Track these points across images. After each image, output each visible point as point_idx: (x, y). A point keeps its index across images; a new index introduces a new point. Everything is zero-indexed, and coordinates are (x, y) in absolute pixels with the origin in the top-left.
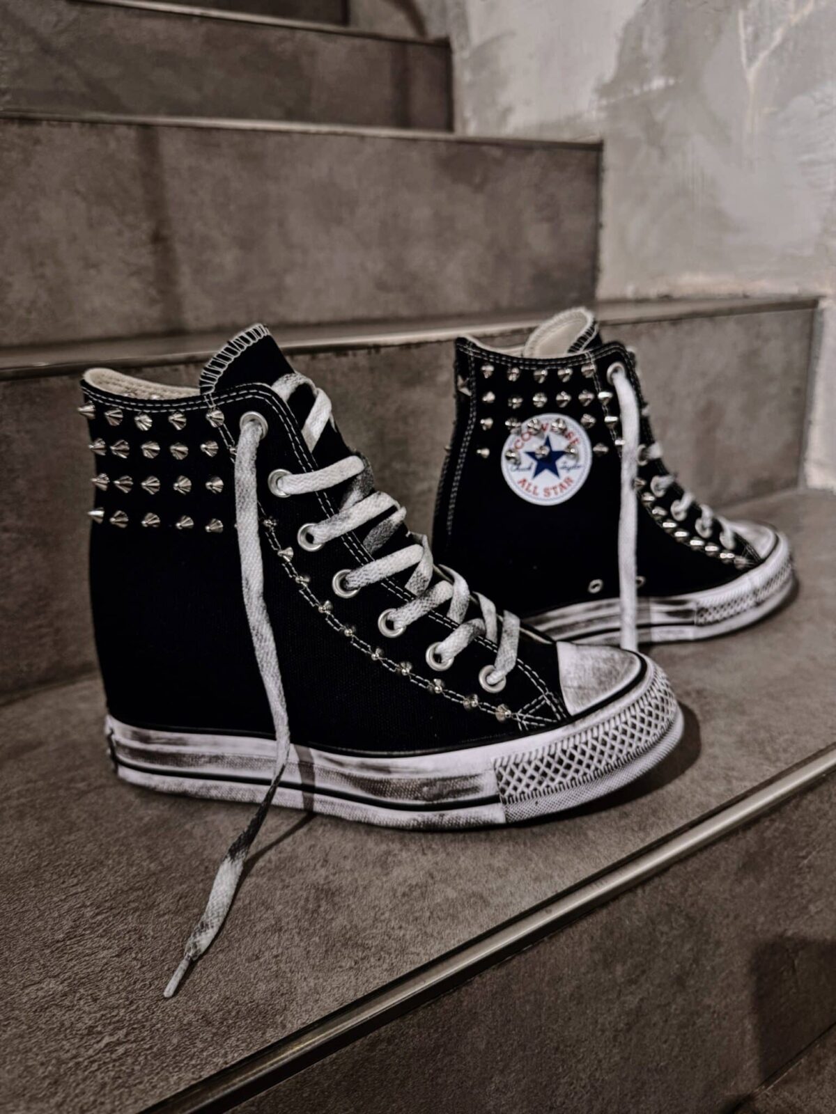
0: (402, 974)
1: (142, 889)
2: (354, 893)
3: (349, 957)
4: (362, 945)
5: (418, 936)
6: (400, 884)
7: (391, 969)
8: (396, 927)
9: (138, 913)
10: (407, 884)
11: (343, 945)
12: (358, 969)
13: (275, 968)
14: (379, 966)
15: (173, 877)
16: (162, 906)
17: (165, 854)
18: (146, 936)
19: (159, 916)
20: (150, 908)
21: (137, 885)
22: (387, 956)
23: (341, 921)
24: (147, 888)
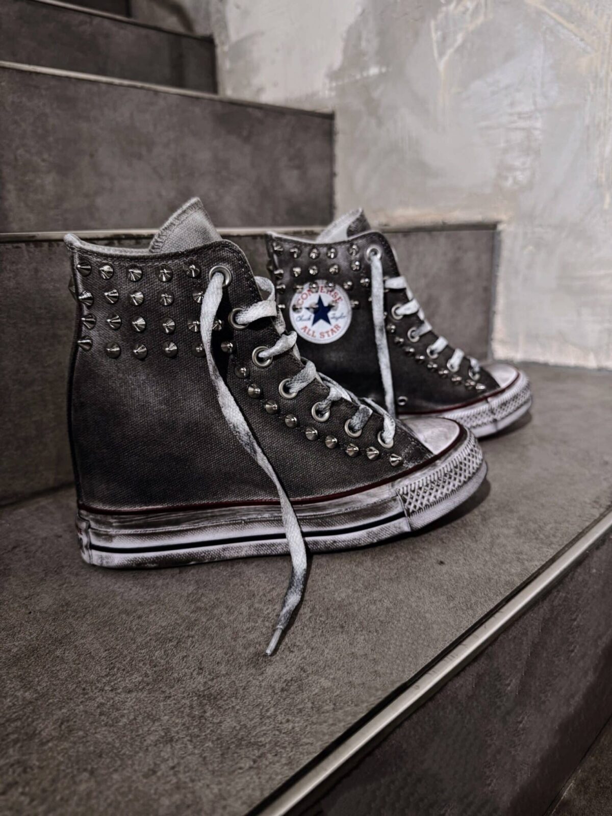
0: (302, 766)
1: (20, 719)
2: (235, 695)
3: (248, 757)
4: (256, 743)
5: (306, 726)
6: (276, 681)
7: (290, 763)
8: (284, 721)
9: (19, 745)
10: (283, 680)
11: (237, 746)
12: (258, 768)
13: (174, 780)
14: (278, 762)
15: (51, 703)
16: (44, 734)
17: (39, 682)
18: (31, 768)
19: (43, 744)
20: (31, 737)
21: (14, 716)
22: (283, 751)
23: (229, 723)
24: (25, 717)
